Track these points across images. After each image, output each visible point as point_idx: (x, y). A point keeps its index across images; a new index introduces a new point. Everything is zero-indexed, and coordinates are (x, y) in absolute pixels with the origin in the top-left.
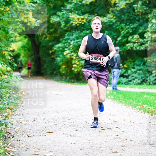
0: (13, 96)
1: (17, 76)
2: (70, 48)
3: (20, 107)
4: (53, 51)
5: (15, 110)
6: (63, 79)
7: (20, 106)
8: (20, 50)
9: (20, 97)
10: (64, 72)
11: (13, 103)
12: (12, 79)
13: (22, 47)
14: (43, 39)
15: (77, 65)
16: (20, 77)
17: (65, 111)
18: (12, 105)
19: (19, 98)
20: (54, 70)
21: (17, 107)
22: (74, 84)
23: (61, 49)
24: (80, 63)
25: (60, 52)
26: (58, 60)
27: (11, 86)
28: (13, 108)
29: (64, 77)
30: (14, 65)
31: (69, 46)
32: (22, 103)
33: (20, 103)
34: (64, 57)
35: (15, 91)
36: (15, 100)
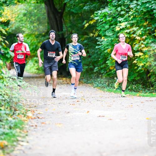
0: (7, 120)
2: (129, 16)
3: (22, 143)
4: (92, 22)
5: (10, 150)
7: (22, 141)
9: (22, 122)
11: (7, 134)
12: (5, 83)
15: (145, 53)
17: (118, 151)
18: (5, 139)
19: (18, 125)
20: (95, 63)
21: (15, 143)
22: (138, 94)
23: (108, 19)
24: (151, 49)
25: (107, 26)
26: (103, 43)
27: (3, 99)
28: (7, 146)
30: (8, 53)
31: (127, 12)
32: (27, 135)
33: (22, 135)
34: (115, 36)
35: (10, 109)
36: (10, 128)
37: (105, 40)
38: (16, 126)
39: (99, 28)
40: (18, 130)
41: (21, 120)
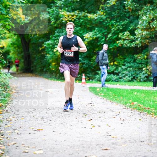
0: (3, 93)
1: (7, 73)
3: (9, 104)
4: (43, 48)
5: (4, 107)
6: (53, 77)
8: (9, 46)
10: (54, 69)
11: (2, 100)
12: (2, 76)
13: (11, 44)
14: (33, 36)
16: (10, 74)
18: (1, 102)
20: (44, 67)
21: (6, 104)
23: (51, 46)
25: (50, 50)
26: (48, 57)
27: (1, 83)
28: (2, 105)
29: (54, 74)
30: (3, 62)
32: (12, 100)
33: (9, 100)
34: (53, 54)
35: (4, 88)
36: (4, 97)
37: (49, 56)
38: (7, 96)
39: (46, 50)
40: (8, 98)
41: (9, 94)
